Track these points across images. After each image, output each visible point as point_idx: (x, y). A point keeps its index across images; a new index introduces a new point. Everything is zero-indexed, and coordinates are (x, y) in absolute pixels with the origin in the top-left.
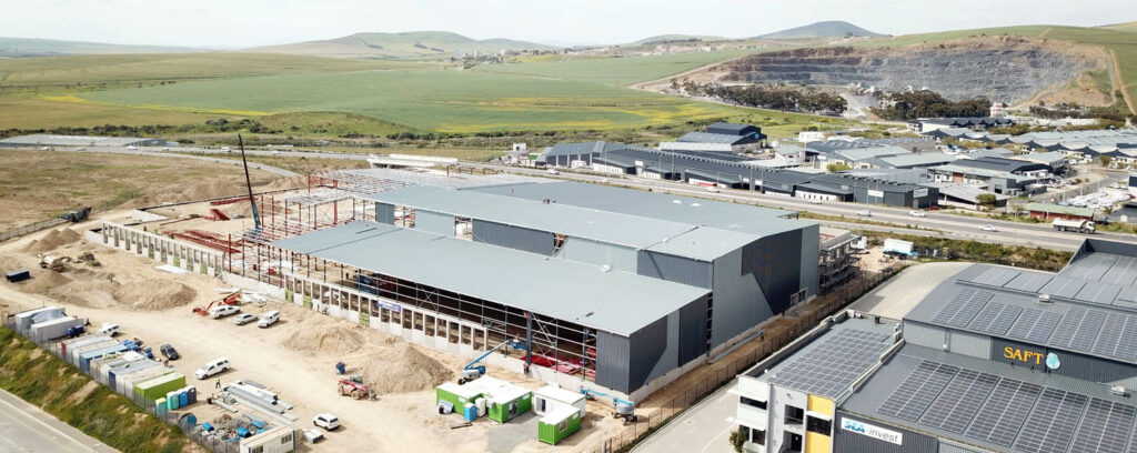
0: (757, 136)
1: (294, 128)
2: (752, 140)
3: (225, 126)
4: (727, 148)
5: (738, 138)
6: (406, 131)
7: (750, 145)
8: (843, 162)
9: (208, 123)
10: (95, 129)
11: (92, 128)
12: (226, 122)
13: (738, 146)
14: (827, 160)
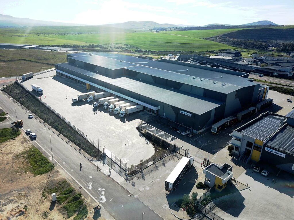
2: (238, 56)
4: (231, 58)
5: (234, 55)
14: (260, 63)
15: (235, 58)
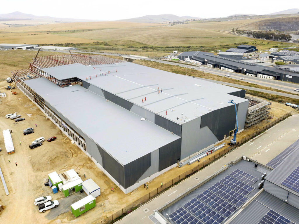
2: (252, 51)
3: (98, 43)
4: (241, 54)
5: (247, 50)
6: (145, 46)
7: (251, 53)
10: (65, 44)
11: (64, 44)
12: (98, 42)
13: (246, 53)
14: (276, 60)
15: (249, 53)
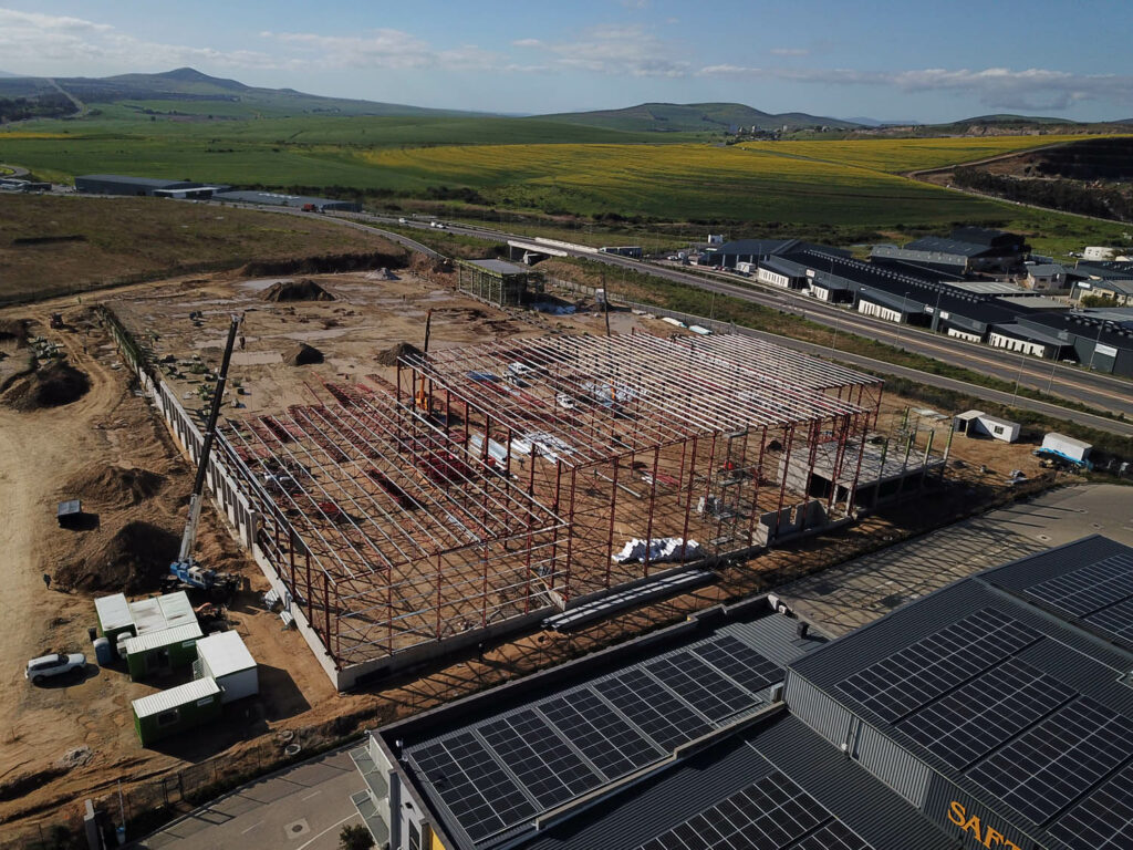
0: (1016, 247)
1: (507, 201)
4: (962, 261)
6: (612, 210)
8: (1113, 294)
9: (429, 189)
14: (1090, 289)
15: (989, 259)
